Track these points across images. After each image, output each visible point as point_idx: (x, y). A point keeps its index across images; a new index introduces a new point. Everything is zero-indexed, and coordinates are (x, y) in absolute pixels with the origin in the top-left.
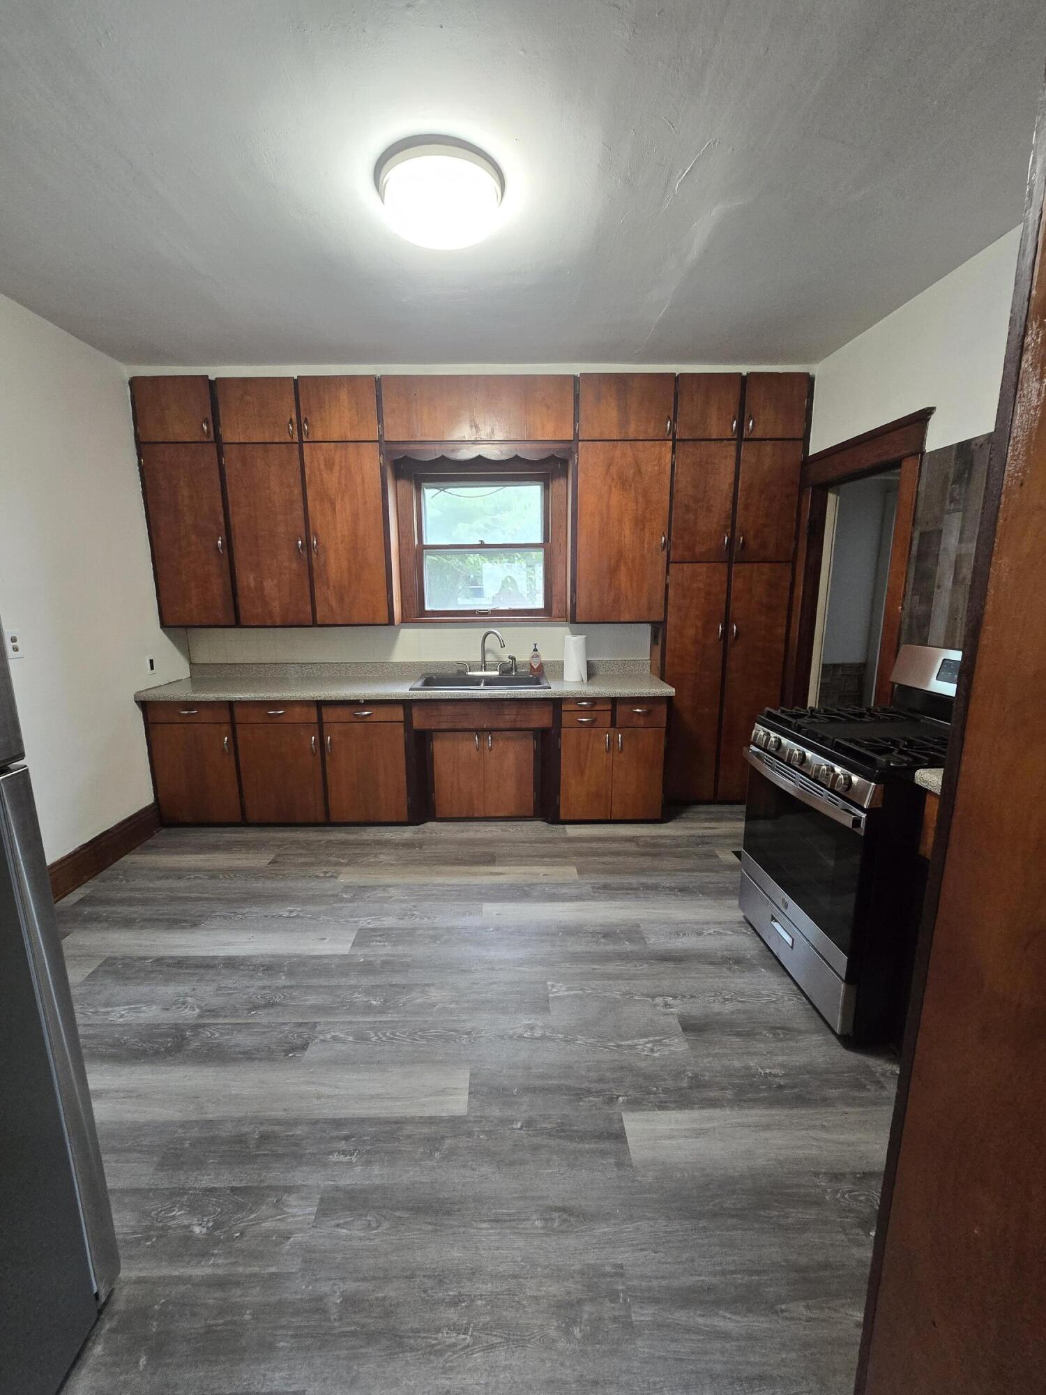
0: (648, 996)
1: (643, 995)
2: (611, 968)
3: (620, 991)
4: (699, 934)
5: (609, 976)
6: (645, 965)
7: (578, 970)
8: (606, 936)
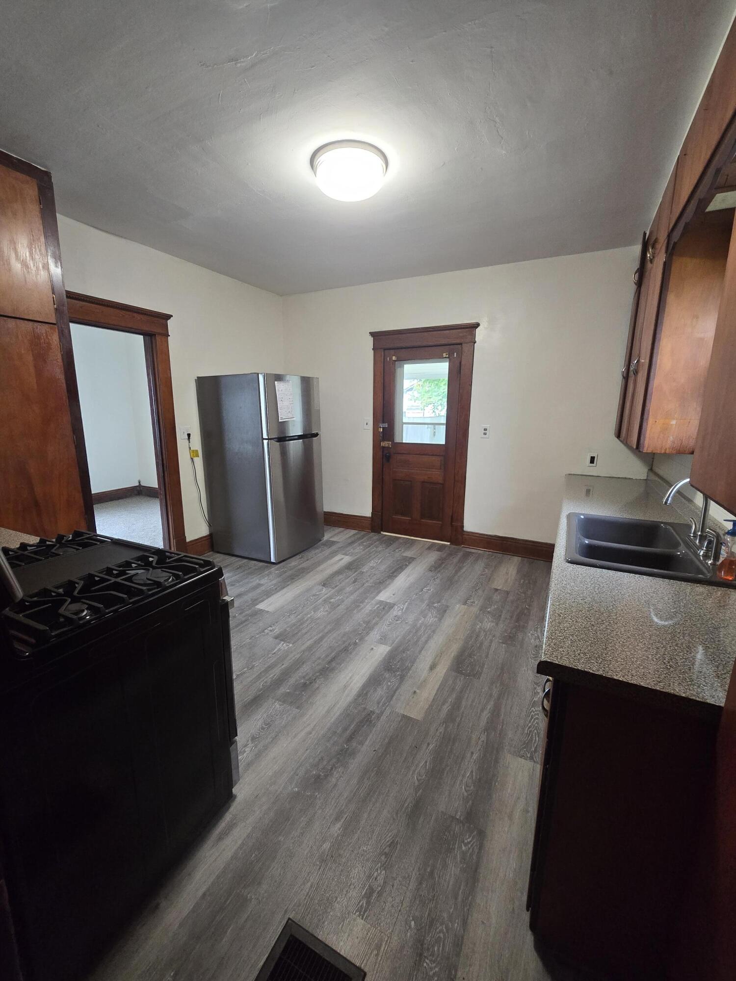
0: (242, 674)
1: (244, 673)
2: (276, 672)
3: (256, 666)
4: (253, 739)
5: (271, 667)
6: (261, 687)
7: (288, 658)
8: (305, 685)
